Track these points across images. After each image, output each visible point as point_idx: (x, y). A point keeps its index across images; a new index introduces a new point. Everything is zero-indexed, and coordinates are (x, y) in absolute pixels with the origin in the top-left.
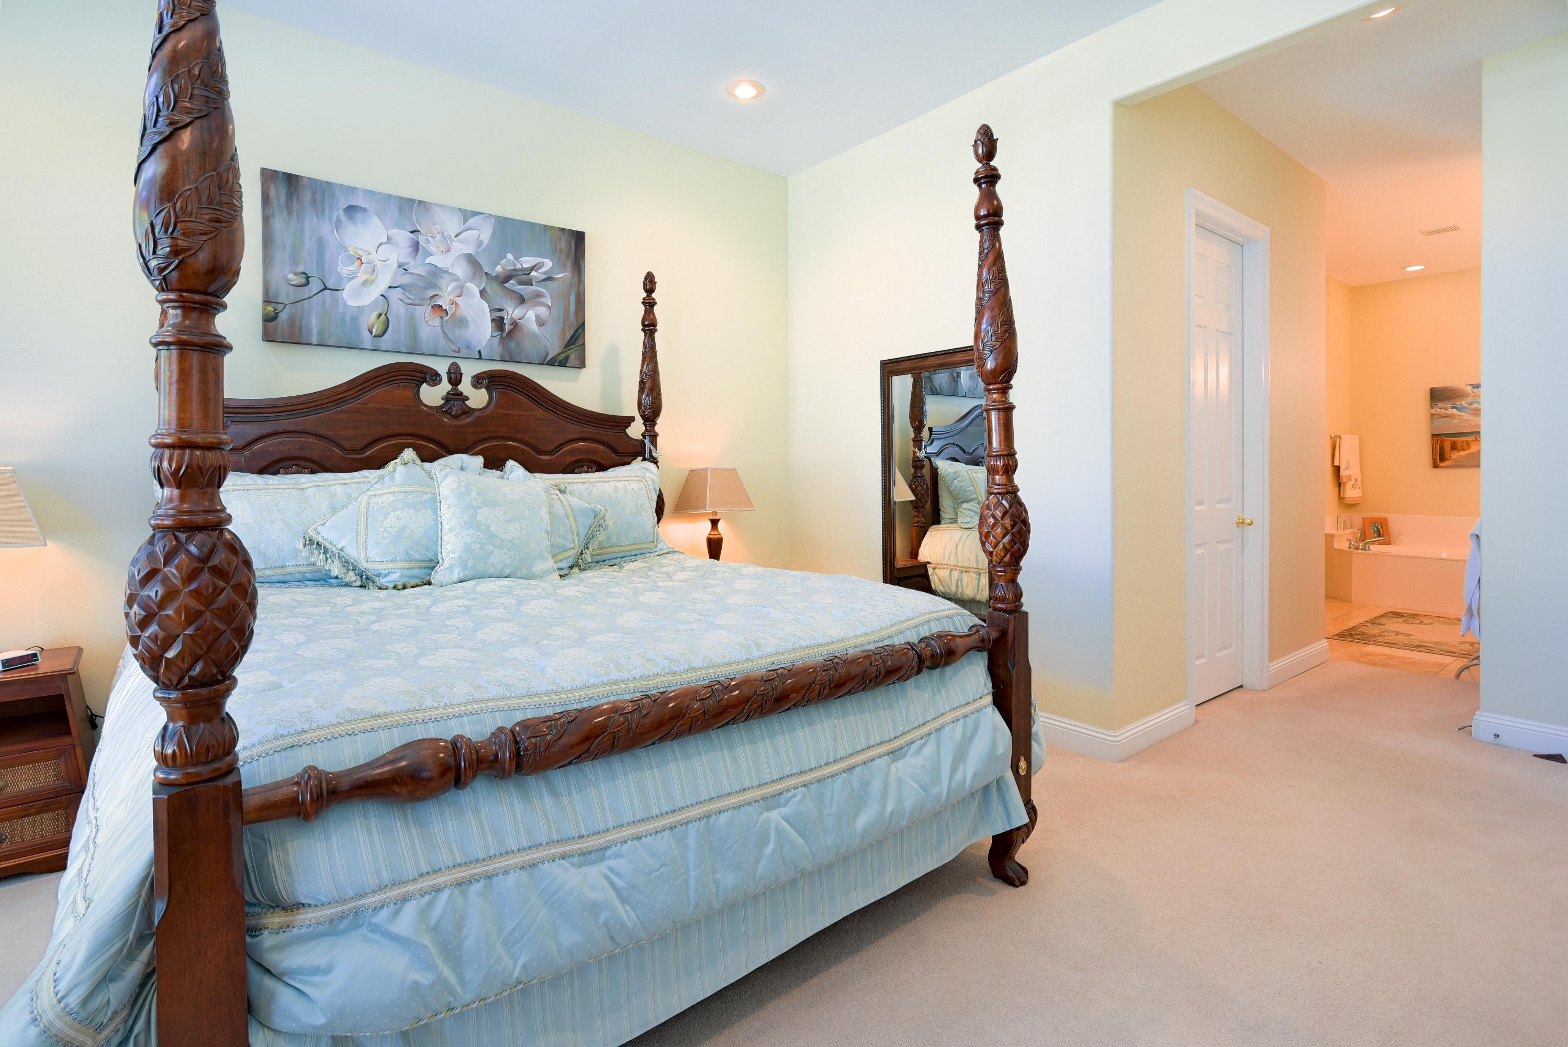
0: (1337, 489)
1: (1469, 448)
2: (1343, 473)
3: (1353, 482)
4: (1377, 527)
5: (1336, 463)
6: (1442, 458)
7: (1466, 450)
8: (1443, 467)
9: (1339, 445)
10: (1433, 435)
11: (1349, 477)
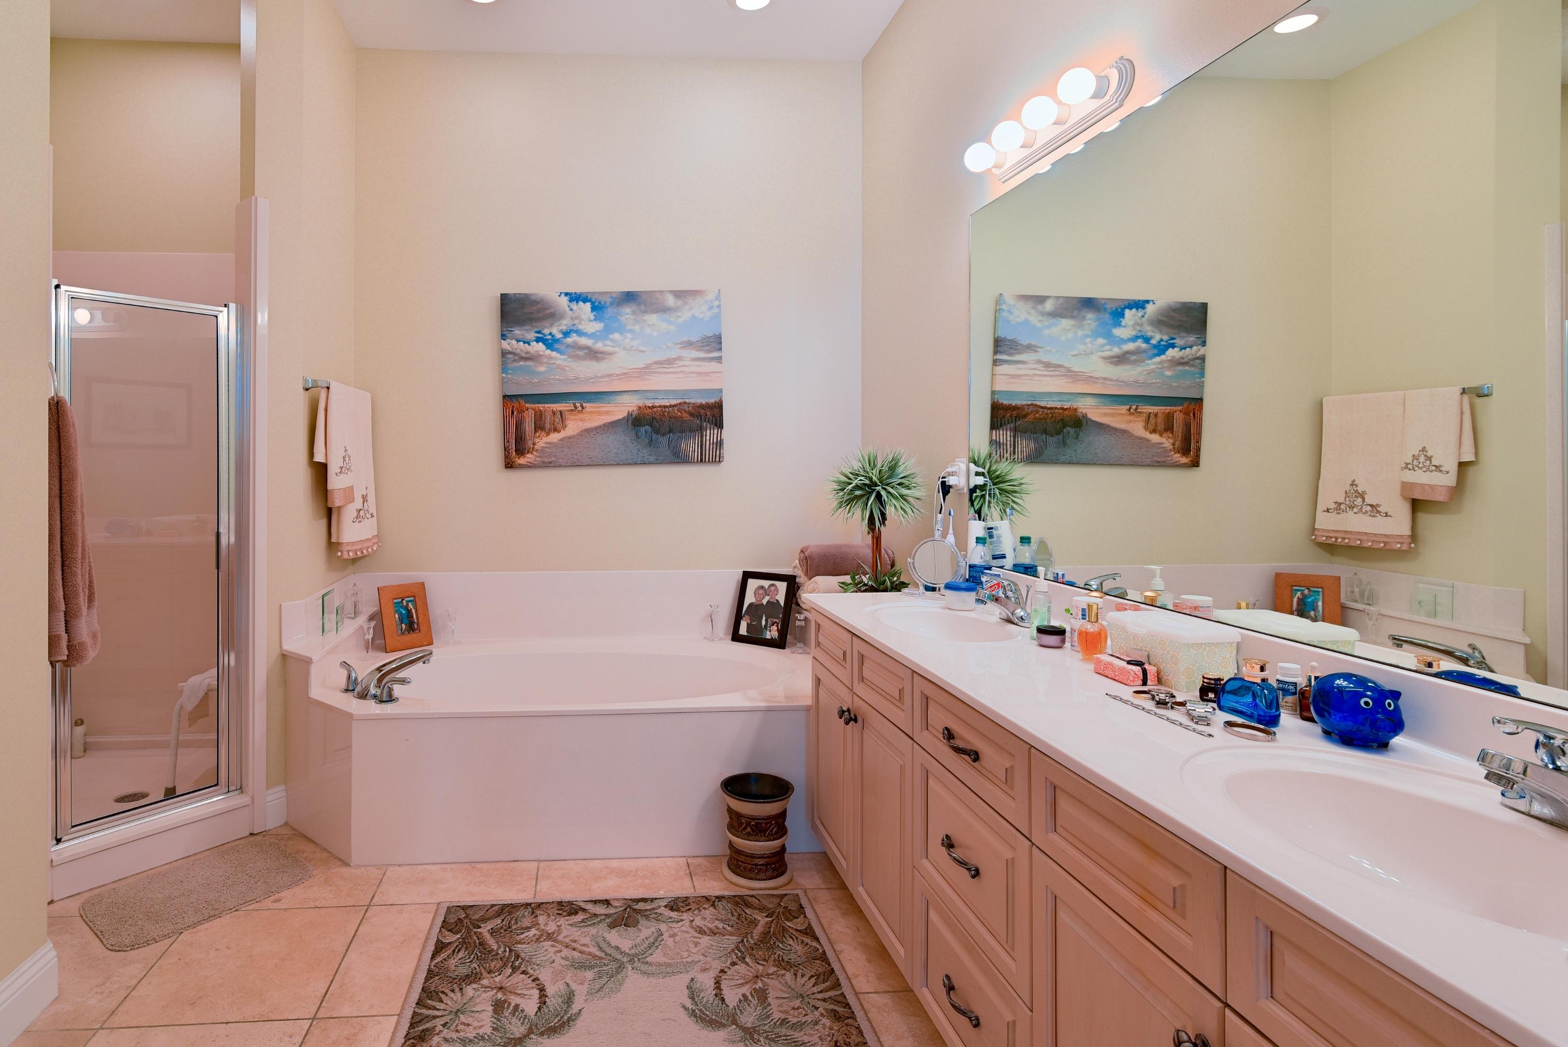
0: (324, 522)
1: (564, 427)
2: (335, 482)
3: (358, 503)
4: (406, 608)
5: (319, 458)
6: (521, 450)
7: (559, 432)
8: (522, 467)
9: (326, 410)
10: (505, 397)
11: (349, 493)
